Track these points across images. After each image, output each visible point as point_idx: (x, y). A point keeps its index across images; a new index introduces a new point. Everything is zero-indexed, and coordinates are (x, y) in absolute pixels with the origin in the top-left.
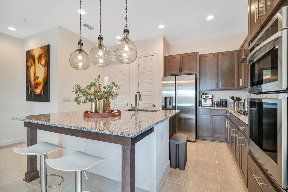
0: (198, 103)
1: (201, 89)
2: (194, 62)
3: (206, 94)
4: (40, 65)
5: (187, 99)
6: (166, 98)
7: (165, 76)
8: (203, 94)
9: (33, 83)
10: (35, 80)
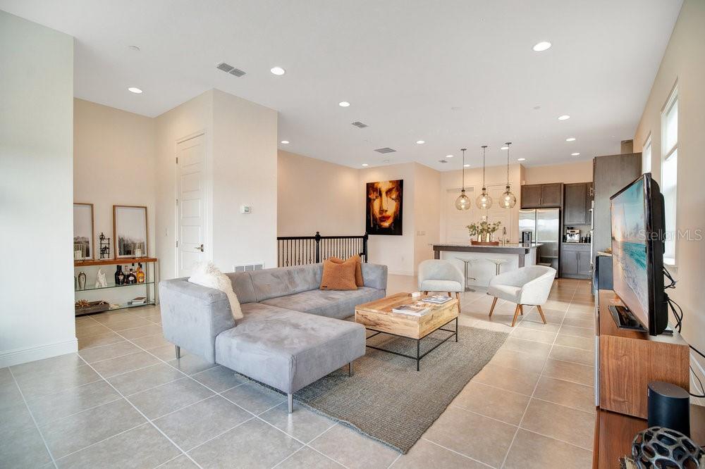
0: (562, 238)
1: (566, 223)
2: (559, 194)
3: (572, 228)
4: (389, 198)
5: (548, 233)
6: (523, 233)
7: (522, 208)
8: (568, 228)
9: (378, 216)
10: (380, 213)
